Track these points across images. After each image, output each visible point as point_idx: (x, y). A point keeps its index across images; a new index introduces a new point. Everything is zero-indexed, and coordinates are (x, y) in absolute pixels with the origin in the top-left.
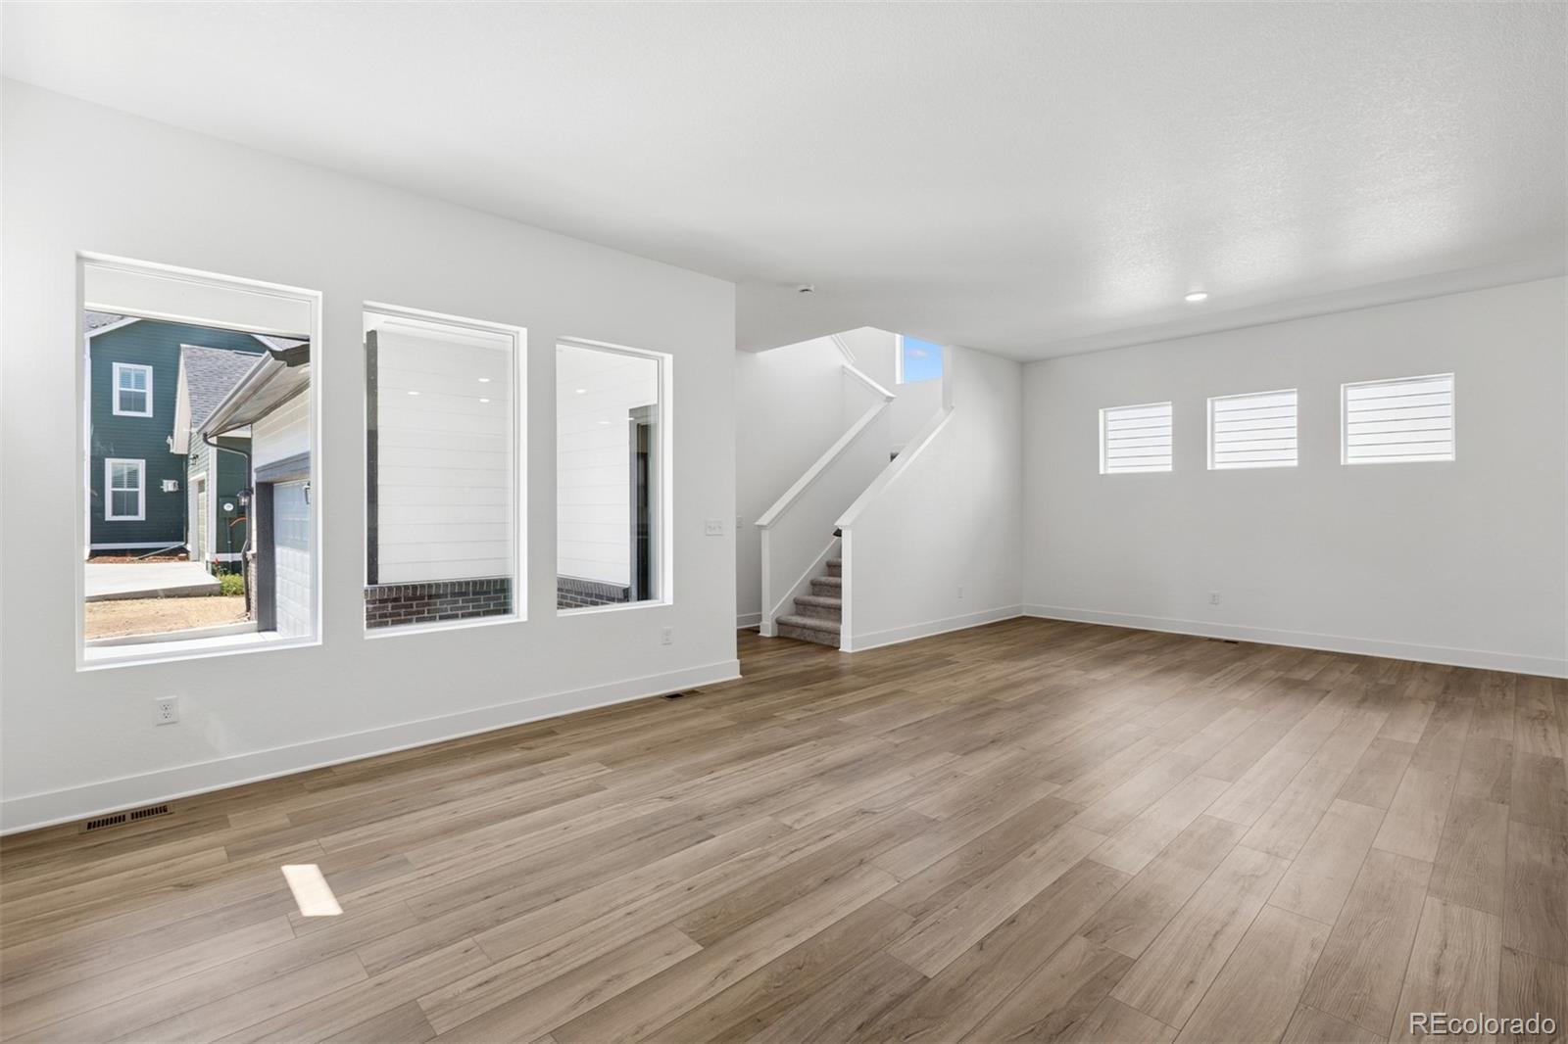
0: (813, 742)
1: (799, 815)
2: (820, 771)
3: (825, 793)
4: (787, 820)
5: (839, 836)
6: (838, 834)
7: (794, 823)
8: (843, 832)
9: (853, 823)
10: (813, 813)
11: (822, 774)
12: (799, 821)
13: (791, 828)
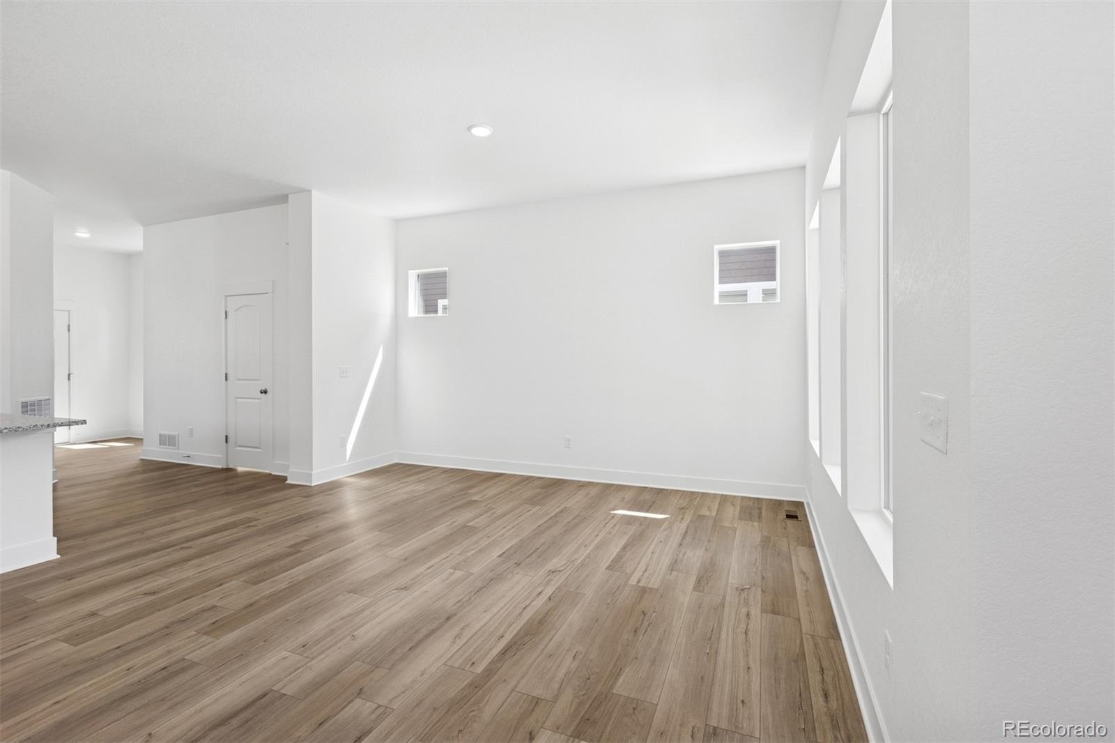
0: (479, 669)
1: (452, 578)
2: (451, 622)
3: (440, 598)
4: (459, 573)
5: (421, 569)
6: (422, 570)
7: (454, 572)
8: (419, 573)
9: (412, 580)
10: (443, 581)
11: (448, 619)
12: (451, 574)
13: (455, 569)
